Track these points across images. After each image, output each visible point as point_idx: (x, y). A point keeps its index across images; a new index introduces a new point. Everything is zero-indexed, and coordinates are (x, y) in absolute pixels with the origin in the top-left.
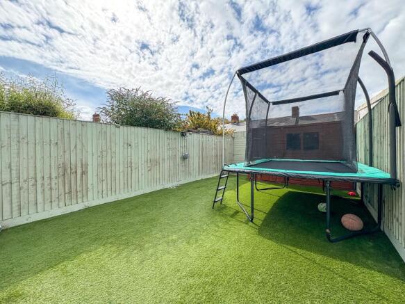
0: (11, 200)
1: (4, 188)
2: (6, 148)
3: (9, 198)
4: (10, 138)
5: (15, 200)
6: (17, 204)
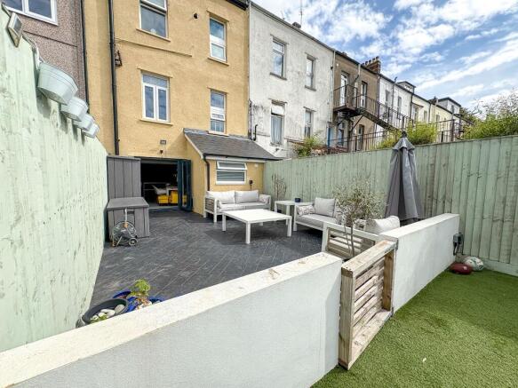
0: (500, 241)
1: (495, 225)
2: (502, 179)
3: (498, 238)
4: (508, 167)
5: (504, 243)
6: (506, 248)
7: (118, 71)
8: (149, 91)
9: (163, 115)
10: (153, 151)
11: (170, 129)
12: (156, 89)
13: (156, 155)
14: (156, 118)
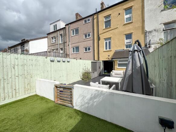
7: (99, 41)
8: (106, 43)
9: (110, 48)
10: (107, 58)
11: (111, 52)
12: (108, 42)
13: (107, 60)
14: (108, 50)
